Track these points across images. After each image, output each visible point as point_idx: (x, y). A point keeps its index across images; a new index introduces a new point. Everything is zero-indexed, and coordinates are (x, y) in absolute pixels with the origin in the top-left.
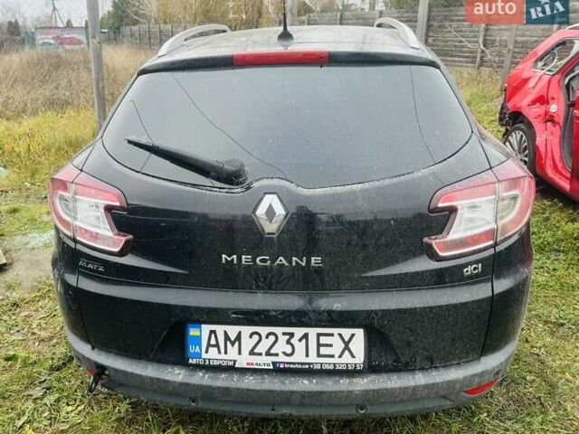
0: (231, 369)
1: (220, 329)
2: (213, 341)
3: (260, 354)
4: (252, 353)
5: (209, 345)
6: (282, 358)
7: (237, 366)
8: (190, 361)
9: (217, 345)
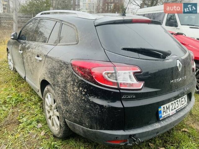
0: (169, 117)
1: (165, 106)
2: (164, 111)
3: (173, 110)
4: (172, 110)
5: (163, 112)
6: (177, 109)
7: (170, 115)
8: (160, 119)
9: (165, 111)
